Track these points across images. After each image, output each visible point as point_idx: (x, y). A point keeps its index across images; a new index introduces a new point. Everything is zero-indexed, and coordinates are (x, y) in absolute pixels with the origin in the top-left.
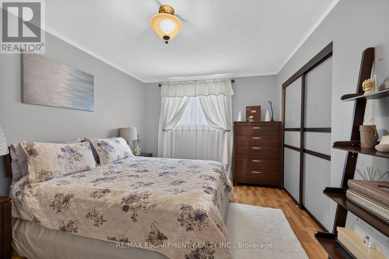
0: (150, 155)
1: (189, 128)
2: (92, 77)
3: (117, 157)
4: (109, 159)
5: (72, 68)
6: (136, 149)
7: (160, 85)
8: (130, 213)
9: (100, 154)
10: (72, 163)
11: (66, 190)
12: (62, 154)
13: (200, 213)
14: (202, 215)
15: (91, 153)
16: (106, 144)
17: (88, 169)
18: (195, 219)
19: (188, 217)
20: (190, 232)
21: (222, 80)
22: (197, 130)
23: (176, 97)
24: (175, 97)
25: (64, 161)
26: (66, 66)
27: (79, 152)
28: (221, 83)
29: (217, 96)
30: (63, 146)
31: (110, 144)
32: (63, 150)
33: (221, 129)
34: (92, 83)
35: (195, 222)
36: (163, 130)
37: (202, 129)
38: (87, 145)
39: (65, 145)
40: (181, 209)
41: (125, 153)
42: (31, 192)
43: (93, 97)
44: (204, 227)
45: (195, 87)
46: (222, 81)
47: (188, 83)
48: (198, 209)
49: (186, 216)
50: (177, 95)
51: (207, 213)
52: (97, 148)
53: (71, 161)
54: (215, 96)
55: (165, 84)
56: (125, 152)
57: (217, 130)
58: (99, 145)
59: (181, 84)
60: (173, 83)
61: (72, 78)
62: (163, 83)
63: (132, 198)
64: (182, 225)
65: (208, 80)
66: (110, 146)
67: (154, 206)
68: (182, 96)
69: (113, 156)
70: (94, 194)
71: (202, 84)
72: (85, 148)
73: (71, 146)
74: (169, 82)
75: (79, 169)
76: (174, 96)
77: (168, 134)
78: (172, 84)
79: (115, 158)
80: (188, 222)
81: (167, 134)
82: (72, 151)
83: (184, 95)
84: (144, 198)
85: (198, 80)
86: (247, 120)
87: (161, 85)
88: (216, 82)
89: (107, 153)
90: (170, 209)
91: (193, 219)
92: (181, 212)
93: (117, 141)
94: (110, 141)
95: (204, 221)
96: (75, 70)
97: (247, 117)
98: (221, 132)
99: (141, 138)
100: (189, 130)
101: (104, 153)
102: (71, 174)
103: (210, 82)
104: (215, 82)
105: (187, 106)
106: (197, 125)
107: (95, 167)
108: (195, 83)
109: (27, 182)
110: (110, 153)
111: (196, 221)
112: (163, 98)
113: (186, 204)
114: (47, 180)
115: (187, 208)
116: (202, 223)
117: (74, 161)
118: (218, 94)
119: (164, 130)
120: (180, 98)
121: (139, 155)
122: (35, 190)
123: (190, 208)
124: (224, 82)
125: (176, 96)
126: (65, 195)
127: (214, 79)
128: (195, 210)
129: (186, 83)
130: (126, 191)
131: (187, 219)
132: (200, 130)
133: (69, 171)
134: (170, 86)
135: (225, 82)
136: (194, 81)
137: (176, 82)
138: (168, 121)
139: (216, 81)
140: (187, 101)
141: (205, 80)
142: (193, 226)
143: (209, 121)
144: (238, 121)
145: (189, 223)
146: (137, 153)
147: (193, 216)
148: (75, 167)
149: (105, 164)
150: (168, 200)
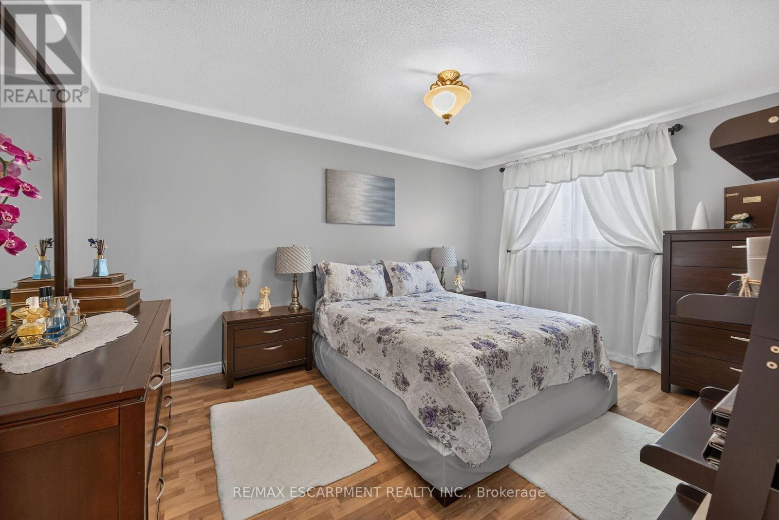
0: (483, 295)
1: (561, 247)
2: (393, 180)
3: (415, 288)
4: (403, 290)
5: (370, 176)
6: (456, 282)
7: (502, 170)
8: (381, 346)
9: (394, 281)
10: (359, 287)
11: (345, 312)
12: (351, 276)
13: (441, 363)
14: (443, 366)
15: (382, 279)
16: (401, 269)
17: (376, 298)
18: (435, 370)
19: (427, 364)
20: (427, 382)
21: (641, 132)
22: (577, 252)
23: (530, 188)
24: (528, 188)
25: (352, 284)
26: (363, 175)
27: (369, 276)
28: (638, 143)
29: (626, 171)
30: (353, 267)
31: (407, 270)
32: (352, 272)
33: (642, 249)
34: (392, 189)
35: (434, 372)
36: (508, 251)
37: (590, 250)
38: (379, 269)
39: (356, 267)
40: (424, 352)
41: (428, 285)
42: (325, 310)
43: (394, 207)
44: (444, 382)
45: (570, 162)
46: (641, 135)
47: (556, 155)
48: (440, 358)
49: (426, 362)
50: (531, 184)
51: (451, 366)
52: (391, 273)
53: (358, 285)
54: (624, 173)
55: (511, 166)
56: (428, 282)
57: (629, 253)
58: (393, 269)
59: (541, 161)
60: (526, 161)
61: (370, 187)
62: (507, 165)
63: (387, 330)
64: (421, 372)
65: (605, 138)
66: (406, 272)
67: (400, 343)
68: (543, 184)
69: (409, 285)
70: (362, 321)
71: (588, 152)
72: (375, 272)
73: (361, 268)
74: (517, 161)
75: (366, 296)
76: (526, 186)
77: (517, 259)
78: (522, 164)
79: (412, 290)
80: (427, 369)
81: (515, 259)
82: (361, 274)
83: (546, 182)
84: (396, 333)
85: (578, 145)
86: (726, 226)
87: (504, 169)
88: (625, 141)
89: (401, 281)
90: (414, 350)
91: (433, 368)
92: (422, 355)
93: (418, 266)
94: (407, 266)
95: (445, 375)
96: (372, 177)
97: (728, 216)
98: (642, 258)
99: (468, 265)
100: (560, 252)
101: (398, 281)
102: (359, 300)
103: (609, 144)
104: (620, 143)
105: (553, 203)
106: (577, 242)
107: (385, 297)
108: (572, 151)
109: (324, 301)
110: (405, 282)
111: (436, 372)
112: (508, 193)
113: (430, 348)
114: (337, 301)
115: (429, 353)
116: (442, 376)
117: (362, 286)
118: (629, 168)
119: (510, 251)
120: (539, 188)
121: (461, 292)
122: (327, 308)
123: (433, 353)
124: (646, 135)
125: (530, 186)
126: (342, 317)
127: (619, 135)
128: (437, 357)
129: (551, 156)
130: (386, 323)
131: (426, 366)
132: (584, 252)
133: (356, 296)
134: (519, 167)
135: (651, 135)
136: (570, 148)
137: (532, 158)
138: (518, 232)
139: (623, 138)
140: (552, 192)
141: (597, 142)
142: (432, 377)
143: (604, 232)
144: (692, 229)
145: (427, 371)
146: (457, 288)
147: (433, 364)
148: (363, 293)
149: (397, 295)
150: (415, 340)
